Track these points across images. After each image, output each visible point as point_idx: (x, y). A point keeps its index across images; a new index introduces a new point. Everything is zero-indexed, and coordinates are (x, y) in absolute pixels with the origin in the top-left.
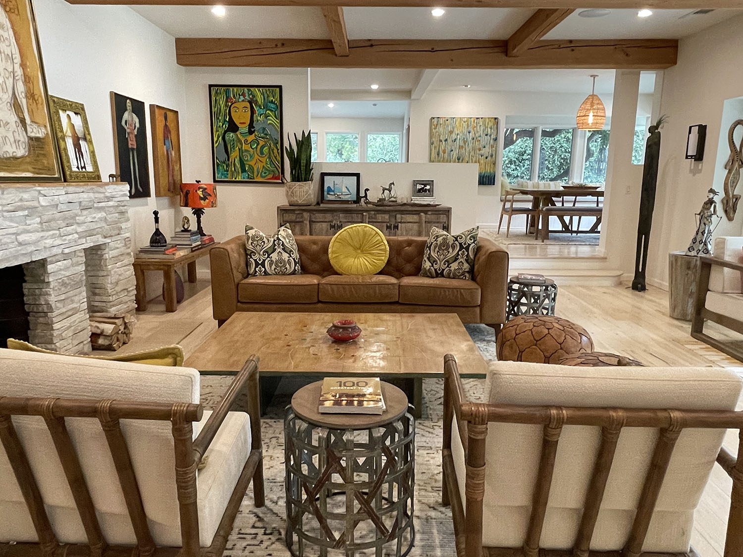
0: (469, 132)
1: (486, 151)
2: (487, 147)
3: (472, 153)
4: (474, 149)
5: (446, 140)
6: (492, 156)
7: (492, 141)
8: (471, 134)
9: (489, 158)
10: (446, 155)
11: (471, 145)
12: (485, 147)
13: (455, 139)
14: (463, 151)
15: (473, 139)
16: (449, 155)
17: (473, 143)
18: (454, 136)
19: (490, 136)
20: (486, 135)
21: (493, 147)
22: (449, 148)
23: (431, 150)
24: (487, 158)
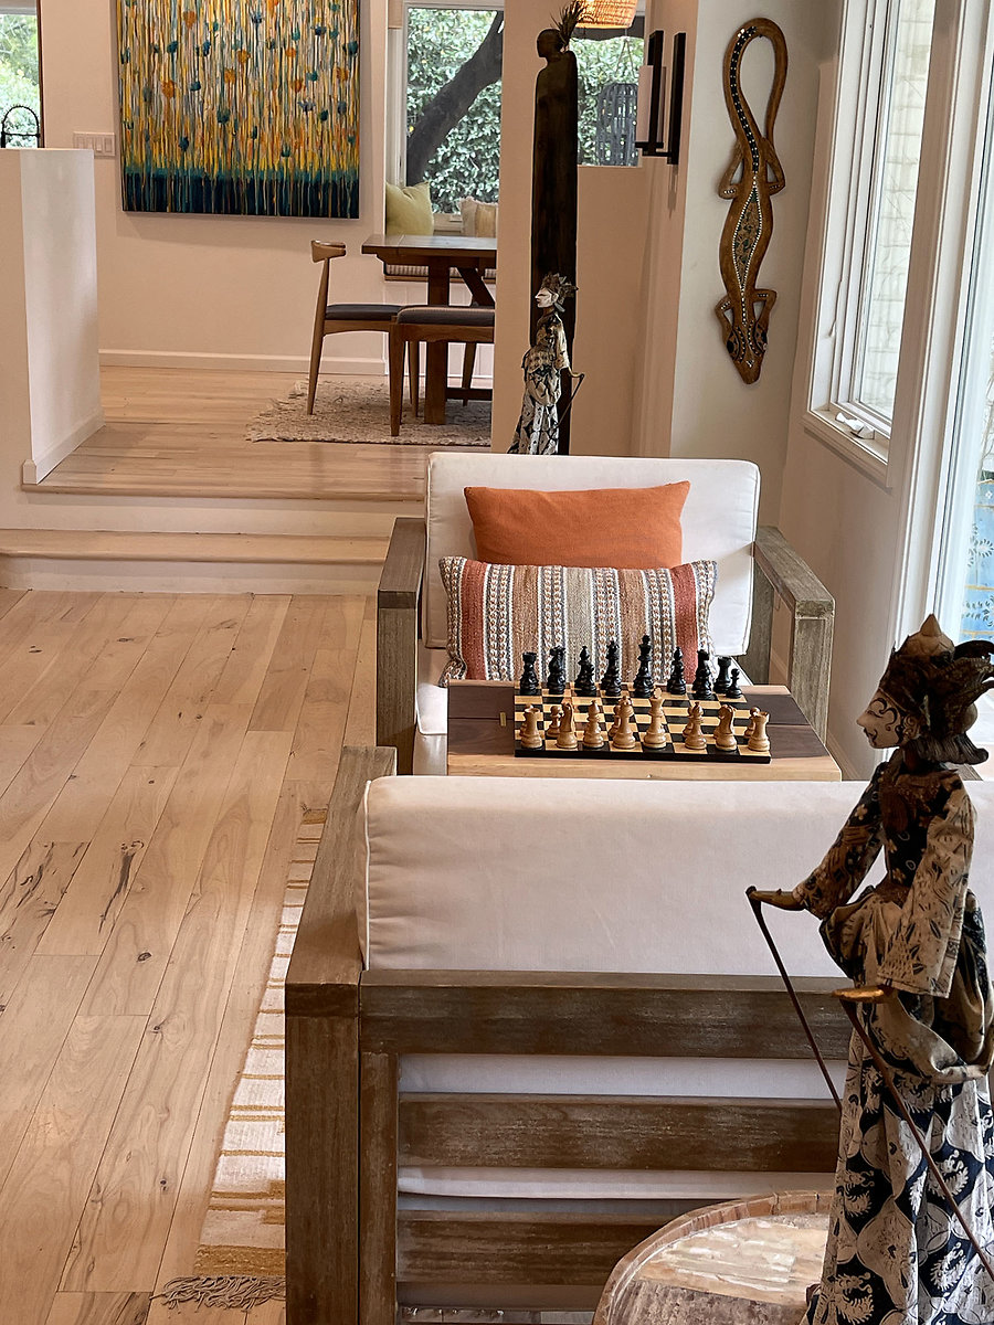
0: (257, 21)
1: (323, 90)
2: (325, 76)
3: (272, 97)
4: (278, 83)
5: (173, 48)
6: (342, 109)
7: (339, 55)
8: (261, 27)
9: (334, 117)
10: (177, 103)
11: (264, 67)
12: (315, 77)
13: (207, 46)
14: (240, 89)
15: (272, 46)
16: (188, 102)
17: (271, 62)
18: (202, 34)
19: (334, 35)
20: (319, 32)
21: (342, 76)
22: (188, 79)
23: (120, 83)
24: (324, 116)
